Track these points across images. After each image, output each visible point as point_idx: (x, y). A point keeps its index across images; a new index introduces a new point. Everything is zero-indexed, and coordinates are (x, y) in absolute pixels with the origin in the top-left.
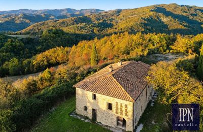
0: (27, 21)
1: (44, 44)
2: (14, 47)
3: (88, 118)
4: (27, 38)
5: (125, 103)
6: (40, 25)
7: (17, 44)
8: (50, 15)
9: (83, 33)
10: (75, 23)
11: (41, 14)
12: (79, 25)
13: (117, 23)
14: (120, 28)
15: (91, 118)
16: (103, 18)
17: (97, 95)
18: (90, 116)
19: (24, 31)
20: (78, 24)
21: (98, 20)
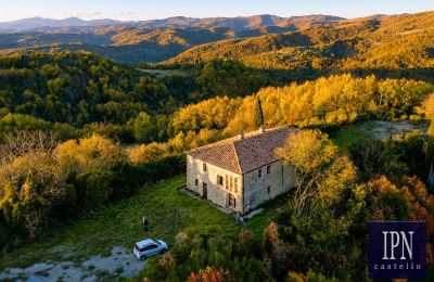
0: (181, 41)
1: (204, 88)
2: (150, 92)
3: (198, 195)
4: (174, 77)
5: (235, 175)
6: (205, 49)
7: (155, 87)
8: (226, 30)
9: (287, 68)
10: (274, 47)
11: (210, 26)
12: (280, 51)
13: (368, 47)
14: (372, 59)
15: (202, 194)
16: (337, 36)
17: (208, 165)
18: (200, 191)
19: (172, 61)
20: (280, 48)
21: (326, 39)
